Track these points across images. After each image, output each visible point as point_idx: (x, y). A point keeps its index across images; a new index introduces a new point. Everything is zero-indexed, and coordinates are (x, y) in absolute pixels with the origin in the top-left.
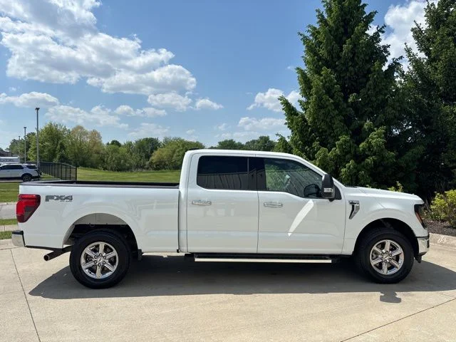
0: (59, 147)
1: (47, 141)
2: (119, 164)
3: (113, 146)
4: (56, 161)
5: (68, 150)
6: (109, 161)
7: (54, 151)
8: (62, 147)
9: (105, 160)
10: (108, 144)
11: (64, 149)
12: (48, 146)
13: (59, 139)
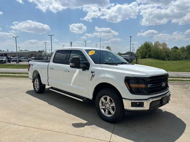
0: (148, 51)
1: (144, 49)
2: (176, 57)
3: (174, 49)
4: (147, 56)
5: (152, 52)
6: (171, 56)
7: (147, 52)
8: (150, 51)
9: (169, 55)
10: (172, 48)
11: (150, 52)
12: (145, 51)
13: (149, 47)
